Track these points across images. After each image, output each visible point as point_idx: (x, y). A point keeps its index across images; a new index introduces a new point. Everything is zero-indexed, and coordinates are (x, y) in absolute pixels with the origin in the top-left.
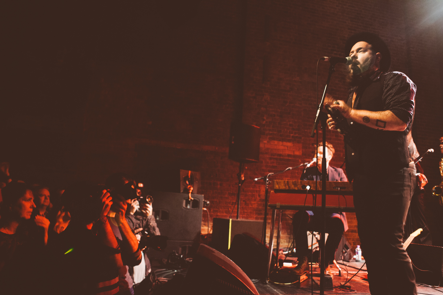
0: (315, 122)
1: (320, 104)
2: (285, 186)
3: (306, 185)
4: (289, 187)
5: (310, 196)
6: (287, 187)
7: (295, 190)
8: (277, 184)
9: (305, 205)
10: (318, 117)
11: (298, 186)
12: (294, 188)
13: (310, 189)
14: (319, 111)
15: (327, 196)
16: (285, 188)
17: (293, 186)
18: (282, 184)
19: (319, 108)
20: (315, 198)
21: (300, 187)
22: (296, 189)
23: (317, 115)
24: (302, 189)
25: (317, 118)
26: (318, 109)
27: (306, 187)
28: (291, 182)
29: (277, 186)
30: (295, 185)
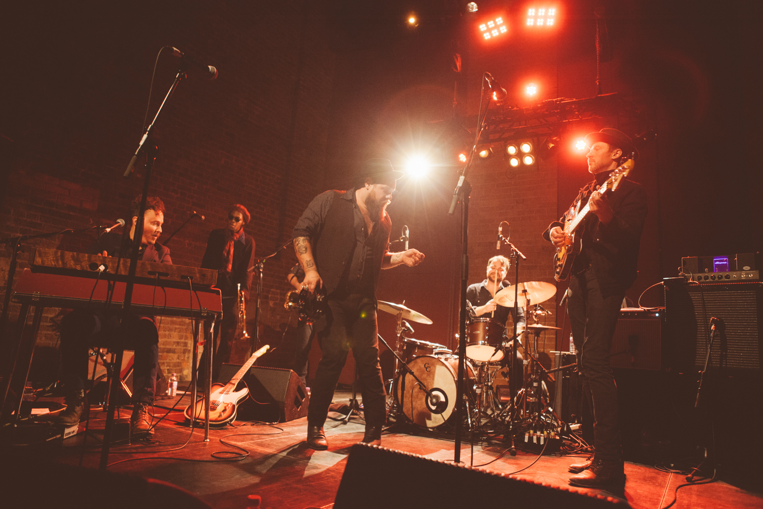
0: (136, 153)
1: (150, 126)
2: (57, 260)
3: (99, 263)
4: (64, 264)
5: (103, 284)
6: (60, 262)
7: (76, 270)
8: (40, 256)
9: (91, 298)
11: (83, 264)
12: (74, 267)
13: (105, 271)
14: (145, 136)
15: (135, 285)
16: (55, 265)
17: (72, 263)
18: (51, 258)
19: (147, 132)
20: (111, 288)
21: (86, 265)
22: (78, 268)
23: (141, 143)
24: (89, 270)
25: (140, 148)
26: (145, 133)
27: (98, 266)
28: (68, 255)
29: (38, 260)
30: (77, 261)
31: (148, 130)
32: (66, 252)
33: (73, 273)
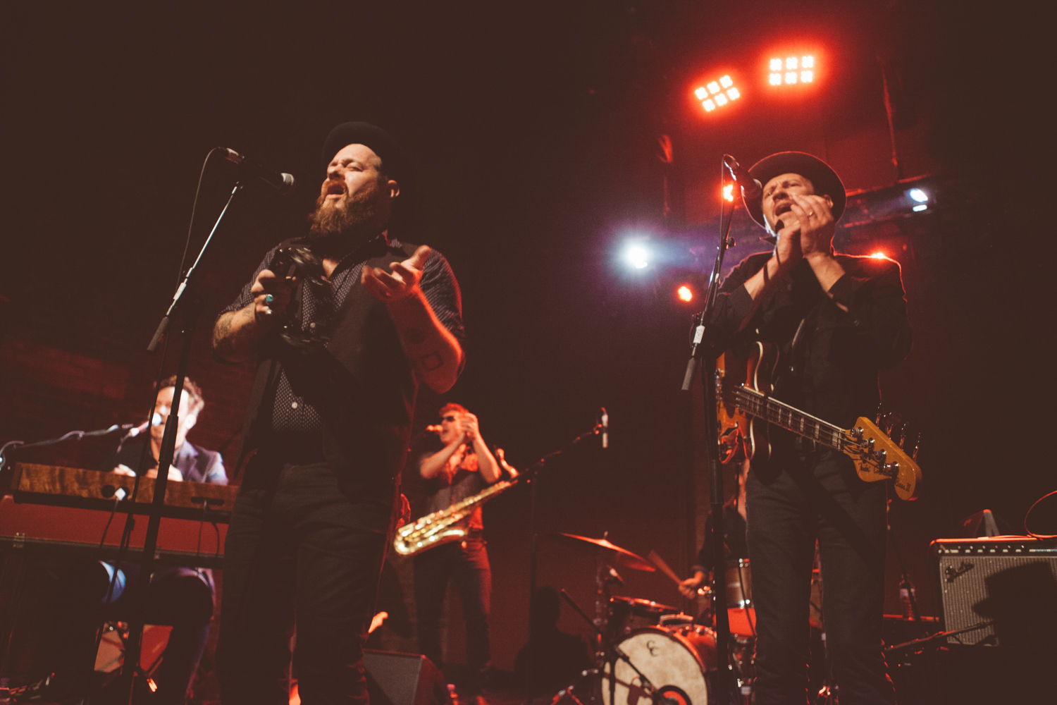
0: (168, 313)
1: (191, 269)
2: (53, 483)
3: (116, 486)
4: (63, 488)
5: (121, 518)
6: (58, 486)
7: (80, 497)
8: (29, 475)
9: (102, 541)
10: (177, 301)
11: (92, 488)
12: (77, 492)
13: (125, 498)
14: (183, 286)
15: (164, 521)
16: (50, 490)
17: (76, 486)
18: (45, 478)
19: (186, 280)
20: (130, 525)
21: (96, 489)
22: (85, 494)
23: (177, 297)
24: (100, 496)
25: (173, 304)
26: (183, 282)
27: (114, 491)
28: (71, 473)
29: (26, 483)
30: (83, 482)
31: (188, 276)
32: (69, 469)
33: (76, 502)
